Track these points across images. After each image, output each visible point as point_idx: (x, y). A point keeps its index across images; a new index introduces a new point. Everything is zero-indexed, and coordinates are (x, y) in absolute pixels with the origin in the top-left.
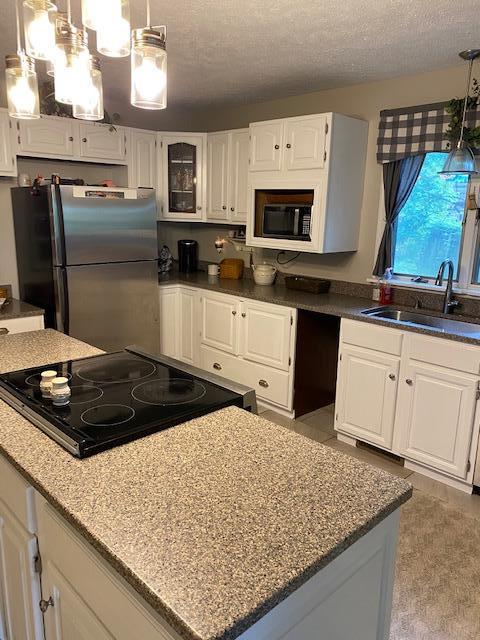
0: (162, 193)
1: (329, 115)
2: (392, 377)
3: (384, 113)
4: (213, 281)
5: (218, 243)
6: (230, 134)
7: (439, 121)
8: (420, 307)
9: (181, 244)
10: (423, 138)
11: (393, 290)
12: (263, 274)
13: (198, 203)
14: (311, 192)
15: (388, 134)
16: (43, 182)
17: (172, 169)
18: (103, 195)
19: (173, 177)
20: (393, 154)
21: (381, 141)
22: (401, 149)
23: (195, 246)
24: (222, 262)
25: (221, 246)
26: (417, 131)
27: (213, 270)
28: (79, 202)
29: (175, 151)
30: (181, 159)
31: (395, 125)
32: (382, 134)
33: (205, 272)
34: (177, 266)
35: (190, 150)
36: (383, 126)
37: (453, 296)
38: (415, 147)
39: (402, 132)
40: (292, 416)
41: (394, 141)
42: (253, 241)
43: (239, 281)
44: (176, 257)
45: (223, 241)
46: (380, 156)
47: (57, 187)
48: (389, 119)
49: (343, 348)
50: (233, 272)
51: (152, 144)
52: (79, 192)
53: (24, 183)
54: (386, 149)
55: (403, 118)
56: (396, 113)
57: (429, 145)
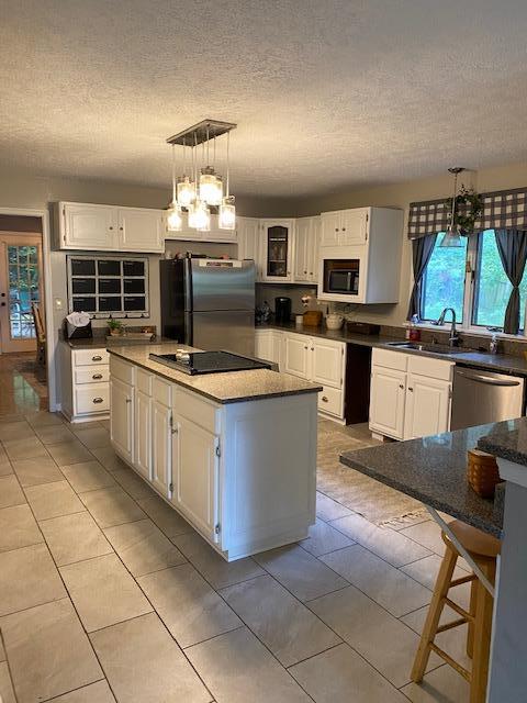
0: (262, 262)
1: (369, 208)
2: (402, 387)
3: (413, 205)
4: (299, 327)
5: (304, 299)
6: (311, 219)
7: (444, 211)
8: (436, 343)
9: (278, 300)
10: (435, 223)
11: (419, 331)
12: (333, 321)
13: (288, 270)
14: (358, 261)
15: (414, 219)
16: (181, 256)
17: (271, 245)
18: (219, 264)
19: (272, 251)
20: (417, 233)
21: (410, 224)
22: (422, 229)
23: (288, 301)
24: (306, 313)
25: (307, 301)
26: (431, 218)
27: (299, 320)
28: (202, 270)
29: (273, 232)
30: (277, 238)
31: (419, 213)
32: (410, 219)
33: (294, 321)
34: (274, 317)
35: (283, 231)
36: (411, 214)
37: (457, 334)
38: (430, 229)
39: (423, 218)
40: (344, 423)
41: (418, 224)
42: (322, 296)
43: (318, 327)
44: (274, 310)
45: (309, 297)
46: (410, 235)
47: (190, 260)
48: (415, 209)
49: (374, 369)
50: (314, 321)
51: (256, 228)
52: (203, 263)
53: (168, 258)
54: (413, 230)
55: (423, 208)
56: (419, 205)
57: (438, 228)
